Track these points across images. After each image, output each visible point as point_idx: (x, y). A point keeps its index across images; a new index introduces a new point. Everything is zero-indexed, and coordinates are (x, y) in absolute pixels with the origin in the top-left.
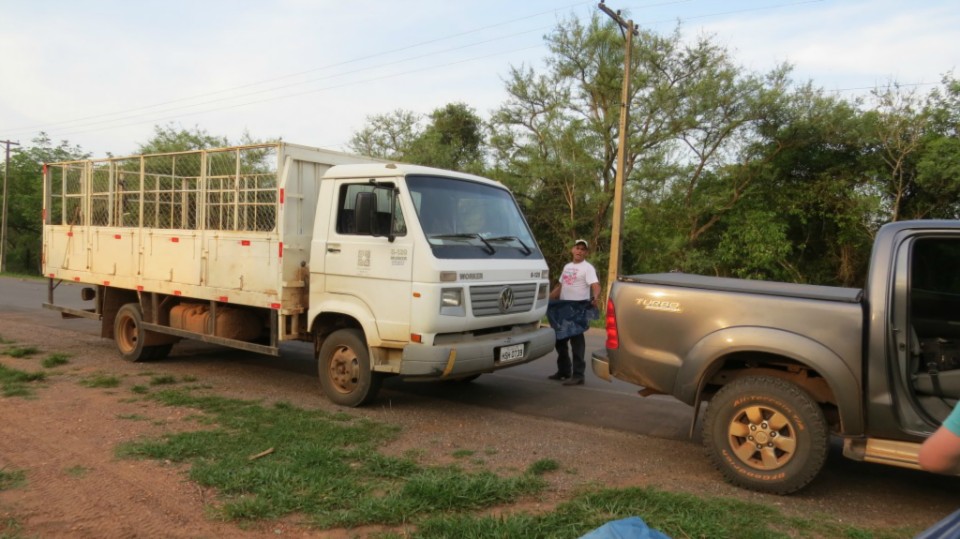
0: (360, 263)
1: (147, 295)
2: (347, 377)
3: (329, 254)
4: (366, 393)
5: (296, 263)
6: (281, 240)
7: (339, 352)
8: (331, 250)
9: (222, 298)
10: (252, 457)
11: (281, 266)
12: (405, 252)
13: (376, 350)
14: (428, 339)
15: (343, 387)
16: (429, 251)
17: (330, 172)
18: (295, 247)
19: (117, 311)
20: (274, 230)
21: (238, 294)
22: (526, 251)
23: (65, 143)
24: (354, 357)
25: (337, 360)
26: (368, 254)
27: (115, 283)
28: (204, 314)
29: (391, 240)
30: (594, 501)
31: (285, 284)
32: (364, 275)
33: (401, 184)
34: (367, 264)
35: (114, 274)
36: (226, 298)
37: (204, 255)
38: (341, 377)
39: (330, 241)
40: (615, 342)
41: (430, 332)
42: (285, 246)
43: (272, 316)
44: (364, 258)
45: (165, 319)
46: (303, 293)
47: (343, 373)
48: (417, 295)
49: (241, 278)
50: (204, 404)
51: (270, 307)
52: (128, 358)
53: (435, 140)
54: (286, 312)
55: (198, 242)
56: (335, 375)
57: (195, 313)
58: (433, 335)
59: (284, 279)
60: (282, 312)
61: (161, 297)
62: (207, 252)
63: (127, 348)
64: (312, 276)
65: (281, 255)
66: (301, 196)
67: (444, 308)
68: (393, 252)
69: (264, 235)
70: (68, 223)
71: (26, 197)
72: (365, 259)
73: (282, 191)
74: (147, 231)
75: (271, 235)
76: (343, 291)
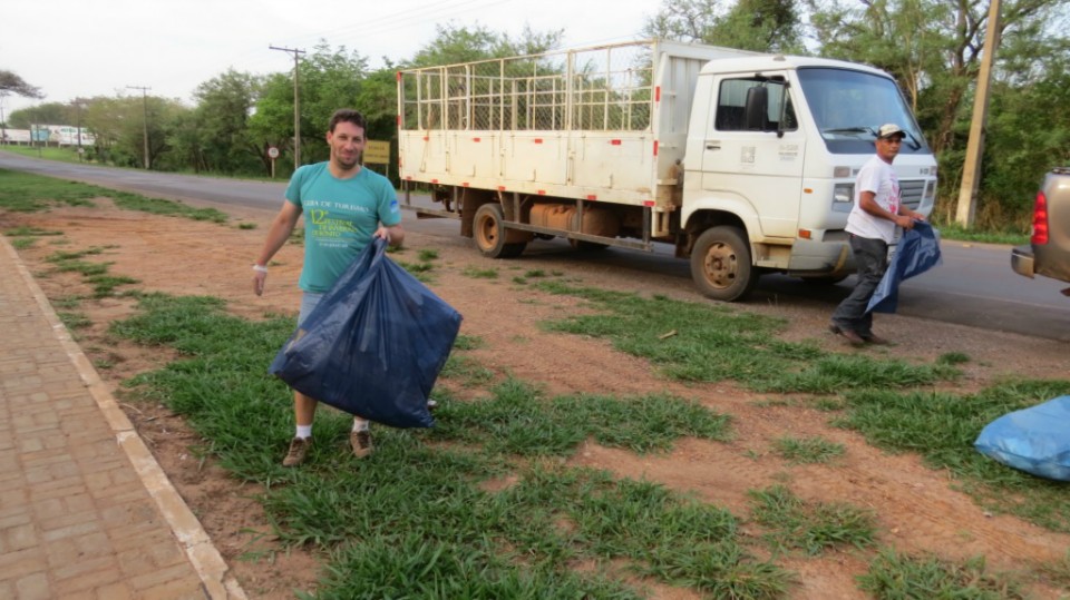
0: (744, 160)
1: (509, 196)
2: (723, 273)
3: (707, 152)
4: (743, 288)
5: (670, 161)
6: (656, 138)
7: (715, 249)
8: (709, 148)
9: (589, 196)
10: (662, 337)
11: (656, 164)
12: (796, 147)
13: (759, 246)
14: (817, 235)
15: (718, 282)
16: (824, 146)
17: (707, 68)
18: (669, 145)
19: (476, 210)
20: (649, 128)
21: (608, 193)
22: (915, 145)
23: (342, 48)
24: (730, 253)
25: (713, 257)
26: (753, 151)
27: (474, 184)
28: (566, 213)
29: (780, 135)
30: (1021, 388)
31: (660, 182)
32: (747, 171)
33: (792, 77)
34: (752, 160)
35: (474, 176)
36: (594, 197)
37: (570, 155)
38: (717, 273)
39: (708, 139)
40: (1045, 237)
41: (820, 228)
42: (660, 145)
43: (645, 213)
44: (748, 155)
45: (525, 218)
46: (675, 191)
47: (720, 268)
48: (808, 191)
49: (611, 177)
50: (587, 293)
51: (643, 204)
52: (488, 255)
53: (746, 24)
54: (660, 209)
55: (564, 143)
56: (710, 270)
57: (556, 211)
58: (823, 232)
59: (659, 177)
60: (655, 210)
61: (522, 196)
62: (574, 153)
63: (487, 246)
64: (686, 174)
65: (655, 153)
66: (675, 94)
67: (836, 204)
68: (782, 147)
69: (637, 134)
70: (424, 128)
71: (314, 105)
72: (750, 155)
73: (658, 89)
74: (507, 133)
75: (646, 133)
76: (721, 187)
